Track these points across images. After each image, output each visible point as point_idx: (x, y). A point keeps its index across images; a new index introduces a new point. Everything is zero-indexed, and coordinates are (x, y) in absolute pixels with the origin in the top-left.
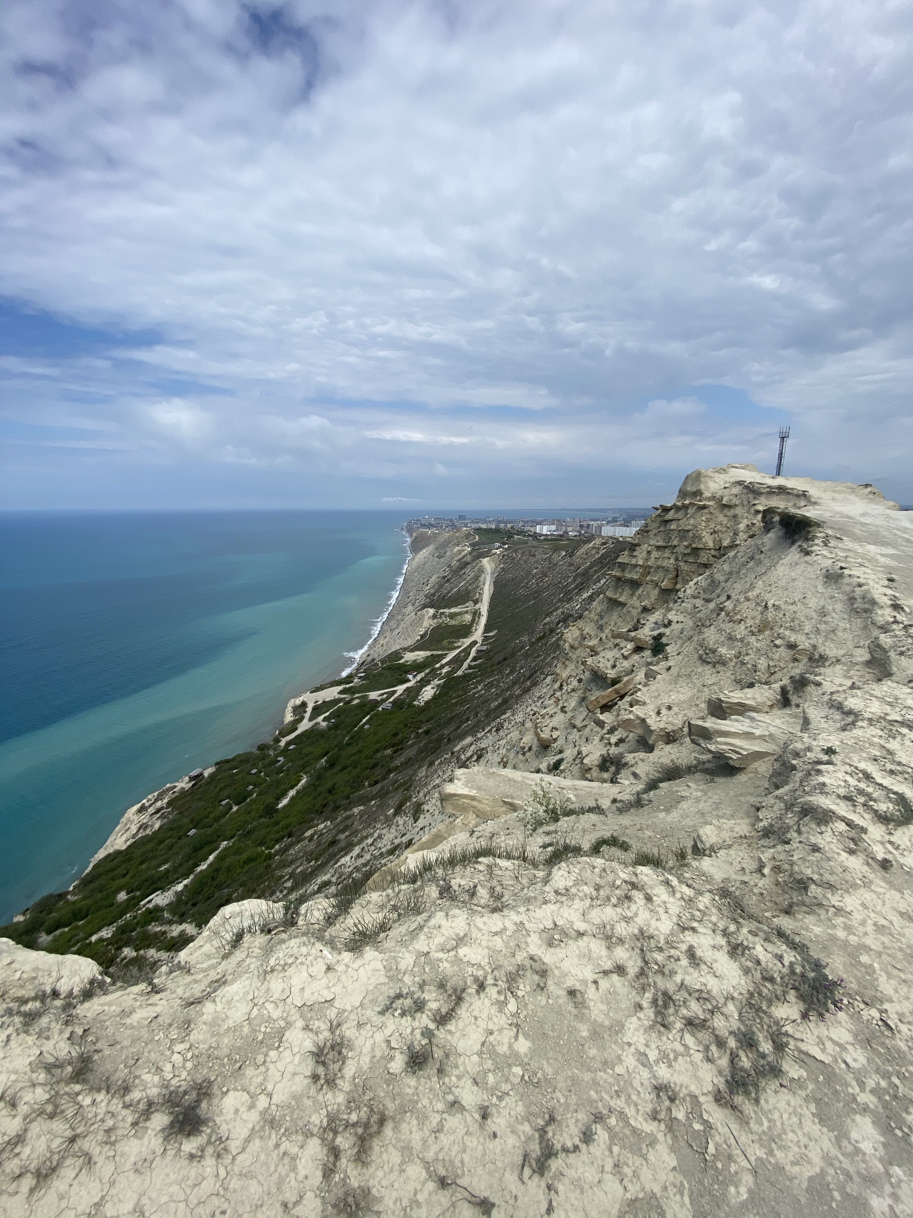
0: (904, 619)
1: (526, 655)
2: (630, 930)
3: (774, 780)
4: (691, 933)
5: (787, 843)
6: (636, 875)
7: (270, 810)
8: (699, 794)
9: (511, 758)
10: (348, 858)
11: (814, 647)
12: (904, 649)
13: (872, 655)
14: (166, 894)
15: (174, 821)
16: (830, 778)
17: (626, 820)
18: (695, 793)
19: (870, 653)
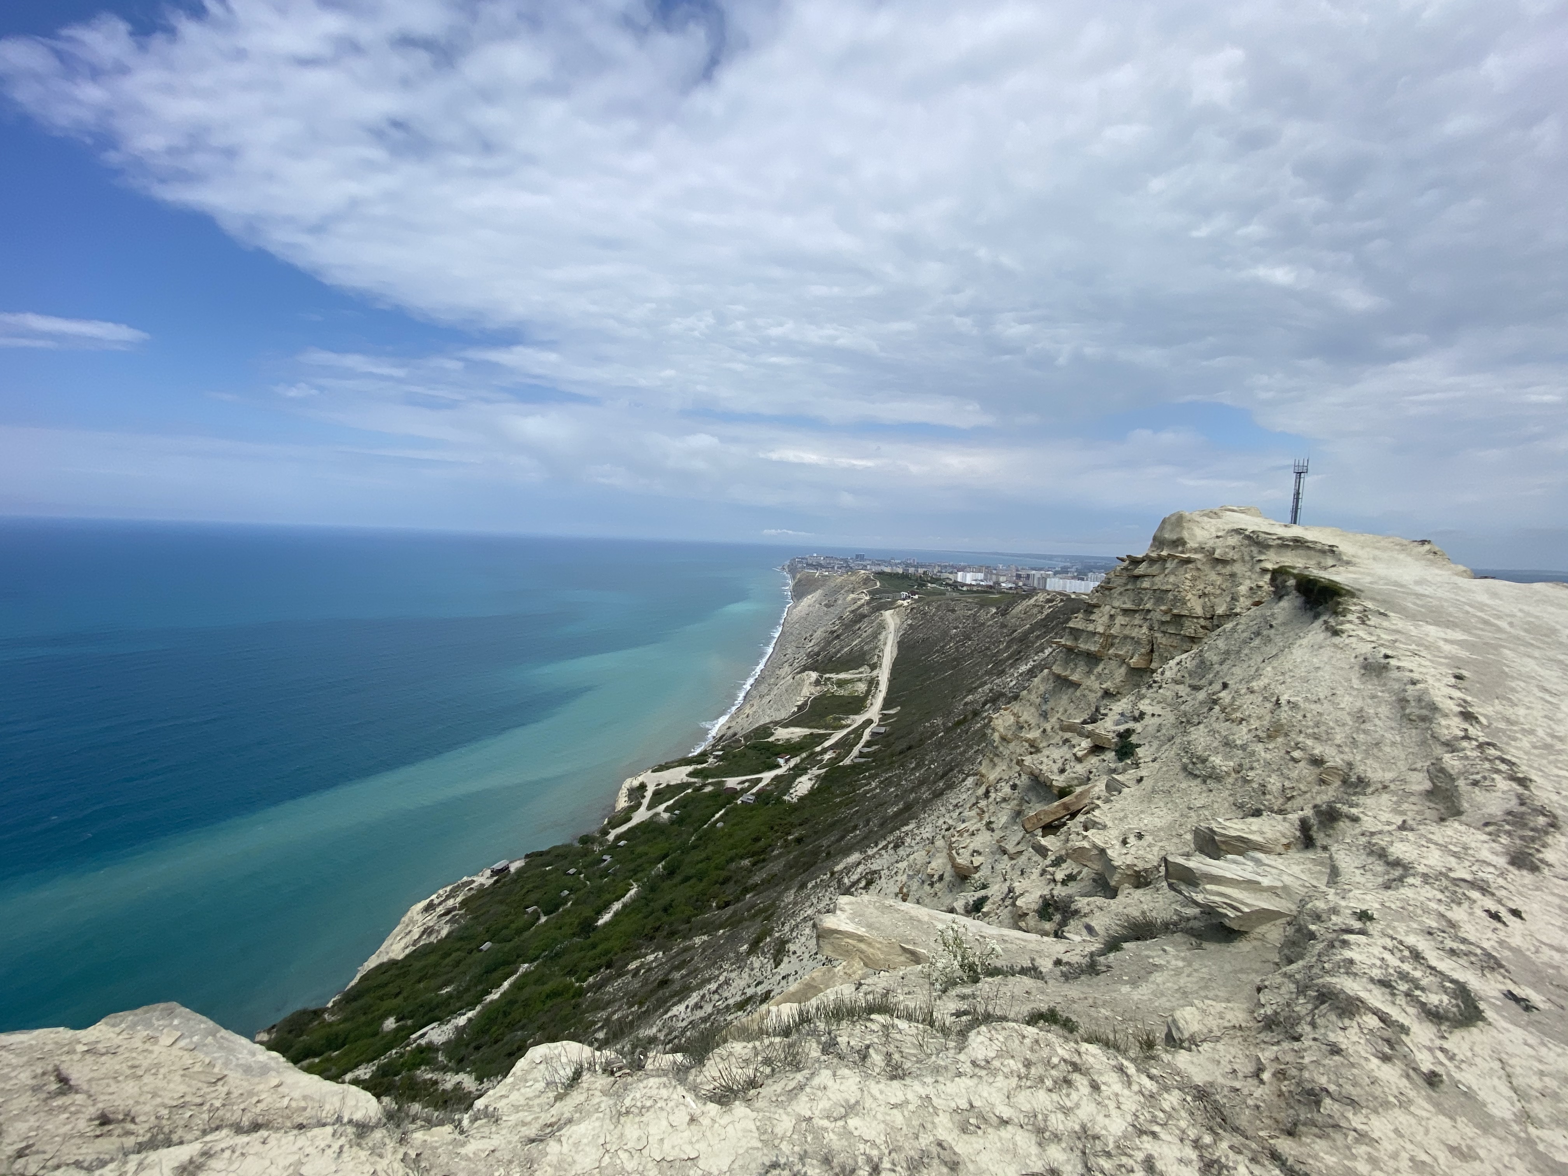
0: (1480, 734)
1: (939, 745)
2: (1069, 1124)
3: (1286, 951)
4: (1150, 1139)
5: (1297, 1039)
6: (1079, 1054)
7: (587, 927)
8: (1181, 964)
9: (914, 888)
10: (681, 1007)
11: (1350, 765)
12: (1478, 777)
13: (1433, 783)
14: (444, 1028)
15: (466, 928)
16: (1360, 953)
17: (1073, 990)
18: (1173, 962)
19: (1431, 779)
